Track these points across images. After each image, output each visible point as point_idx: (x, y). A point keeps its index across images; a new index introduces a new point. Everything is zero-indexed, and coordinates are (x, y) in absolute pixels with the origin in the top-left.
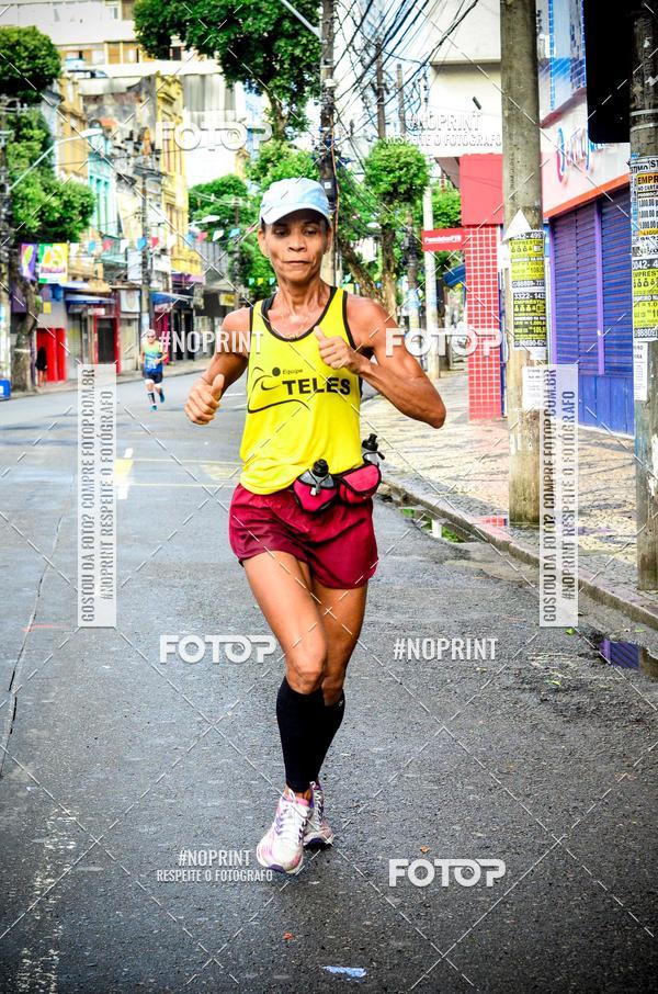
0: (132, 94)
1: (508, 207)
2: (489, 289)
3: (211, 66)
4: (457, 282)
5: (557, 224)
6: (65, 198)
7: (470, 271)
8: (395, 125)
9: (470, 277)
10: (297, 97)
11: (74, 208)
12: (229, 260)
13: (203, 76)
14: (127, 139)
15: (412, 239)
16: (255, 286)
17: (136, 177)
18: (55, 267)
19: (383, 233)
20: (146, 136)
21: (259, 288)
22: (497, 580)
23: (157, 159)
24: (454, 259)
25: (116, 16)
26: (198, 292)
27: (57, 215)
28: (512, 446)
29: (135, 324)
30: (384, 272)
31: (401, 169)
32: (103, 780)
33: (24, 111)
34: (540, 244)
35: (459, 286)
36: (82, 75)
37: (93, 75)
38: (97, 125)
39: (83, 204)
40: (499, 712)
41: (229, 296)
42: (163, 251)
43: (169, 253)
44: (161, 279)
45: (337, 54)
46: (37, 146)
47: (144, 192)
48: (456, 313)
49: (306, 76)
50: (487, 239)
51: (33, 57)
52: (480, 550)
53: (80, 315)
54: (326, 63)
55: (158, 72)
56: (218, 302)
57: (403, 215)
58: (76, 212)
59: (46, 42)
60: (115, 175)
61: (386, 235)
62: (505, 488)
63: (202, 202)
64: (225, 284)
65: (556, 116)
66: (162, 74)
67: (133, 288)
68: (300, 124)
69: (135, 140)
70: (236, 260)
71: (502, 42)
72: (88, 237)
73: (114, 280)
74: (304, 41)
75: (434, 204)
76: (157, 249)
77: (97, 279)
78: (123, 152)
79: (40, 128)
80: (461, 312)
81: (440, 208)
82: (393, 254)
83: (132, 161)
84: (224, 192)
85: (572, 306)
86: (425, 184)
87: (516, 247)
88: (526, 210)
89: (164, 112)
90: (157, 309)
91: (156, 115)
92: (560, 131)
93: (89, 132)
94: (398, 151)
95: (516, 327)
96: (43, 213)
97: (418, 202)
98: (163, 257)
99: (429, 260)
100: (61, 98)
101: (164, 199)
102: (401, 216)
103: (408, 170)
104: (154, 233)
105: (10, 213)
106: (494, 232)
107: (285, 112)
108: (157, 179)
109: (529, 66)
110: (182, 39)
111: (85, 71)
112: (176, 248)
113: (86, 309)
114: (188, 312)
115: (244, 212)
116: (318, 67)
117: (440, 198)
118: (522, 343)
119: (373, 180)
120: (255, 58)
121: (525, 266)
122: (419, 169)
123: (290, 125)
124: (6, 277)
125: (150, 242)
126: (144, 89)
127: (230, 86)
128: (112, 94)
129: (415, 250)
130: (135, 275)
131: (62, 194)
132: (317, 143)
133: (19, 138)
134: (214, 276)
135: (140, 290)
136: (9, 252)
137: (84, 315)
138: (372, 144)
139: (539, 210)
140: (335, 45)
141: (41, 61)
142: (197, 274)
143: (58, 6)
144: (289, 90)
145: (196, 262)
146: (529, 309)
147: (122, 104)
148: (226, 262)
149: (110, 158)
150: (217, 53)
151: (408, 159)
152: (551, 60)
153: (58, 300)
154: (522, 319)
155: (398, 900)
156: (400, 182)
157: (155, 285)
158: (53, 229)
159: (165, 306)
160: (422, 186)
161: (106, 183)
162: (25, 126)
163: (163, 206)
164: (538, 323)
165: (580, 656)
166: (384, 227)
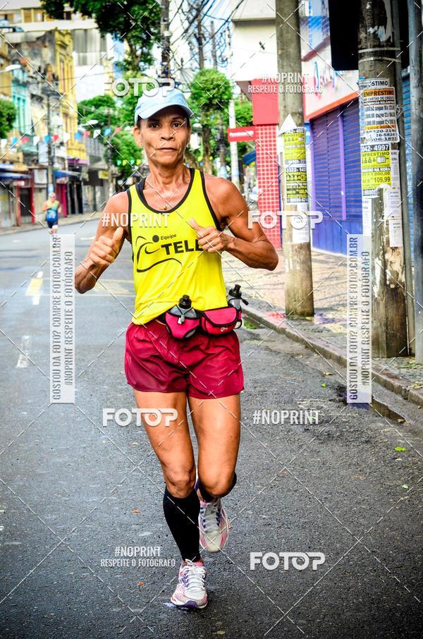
0: (39, 42)
1: (282, 113)
2: (271, 166)
3: (90, 24)
4: (251, 162)
5: (314, 123)
7: (259, 154)
8: (210, 60)
9: (259, 158)
10: (146, 43)
11: (3, 117)
12: (105, 149)
13: (86, 30)
14: (37, 72)
15: (222, 134)
16: (121, 166)
17: (43, 96)
19: (203, 131)
20: (49, 69)
21: (124, 167)
22: (277, 353)
23: (57, 84)
24: (250, 147)
26: (84, 170)
28: (287, 267)
29: (44, 192)
30: (204, 156)
31: (214, 89)
32: (22, 486)
34: (303, 136)
35: (253, 163)
36: (7, 30)
37: (14, 30)
38: (17, 62)
39: (9, 113)
40: (278, 438)
41: (105, 172)
42: (62, 144)
43: (66, 145)
44: (60, 161)
45: (171, 15)
47: (49, 106)
48: (252, 181)
49: (152, 30)
50: (270, 133)
52: (266, 334)
53: (8, 186)
54: (164, 21)
55: (57, 28)
56: (97, 176)
57: (216, 118)
58: (4, 119)
60: (29, 95)
61: (205, 131)
62: (282, 294)
63: (86, 111)
64: (102, 164)
65: (312, 54)
66: (59, 28)
67: (42, 168)
68: (148, 60)
69: (42, 71)
70: (109, 149)
71: (277, 6)
72: (13, 135)
73: (30, 163)
74: (151, 7)
75: (236, 111)
76: (57, 142)
77: (19, 162)
78: (34, 80)
80: (255, 181)
81: (239, 114)
82: (209, 144)
83: (40, 85)
84: (100, 105)
85: (325, 176)
86: (230, 98)
87: (287, 139)
88: (293, 114)
89: (60, 54)
90: (58, 181)
91: (56, 56)
92: (316, 63)
93: (12, 67)
94: (212, 77)
95: (288, 190)
97: (226, 110)
98: (62, 148)
99: (233, 147)
101: (62, 110)
102: (215, 119)
103: (219, 90)
104: (55, 132)
106: (274, 129)
107: (139, 53)
108: (57, 97)
109: (294, 21)
110: (71, 6)
111: (9, 28)
112: (69, 143)
113: (12, 182)
114: (78, 183)
115: (113, 118)
116: (159, 23)
117: (240, 107)
118: (292, 200)
119: (196, 96)
120: (119, 18)
121: (294, 151)
122: (226, 88)
123: (142, 61)
125: (52, 138)
126: (47, 39)
127: (103, 37)
128: (27, 42)
129: (224, 141)
130: (43, 159)
132: (160, 72)
134: (95, 159)
135: (47, 169)
137: (11, 186)
138: (195, 73)
139: (302, 114)
140: (170, 9)
142: (84, 158)
144: (141, 38)
145: (83, 151)
146: (296, 178)
147: (33, 49)
148: (102, 150)
149: (25, 85)
150: (94, 15)
151: (219, 83)
152: (310, 17)
154: (292, 184)
155: (211, 560)
156: (214, 98)
157: (57, 166)
159: (63, 179)
160: (228, 99)
161: (24, 100)
163: (61, 114)
164: (303, 187)
165: (330, 401)
166: (204, 126)
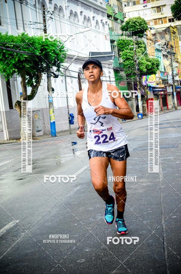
0: (164, 32)
6: (152, 62)
11: (154, 65)
14: (164, 45)
17: (168, 55)
18: (152, 81)
20: (169, 43)
23: (173, 49)
25: (155, 12)
27: (150, 67)
33: (140, 40)
37: (151, 29)
38: (157, 42)
39: (157, 63)
44: (177, 82)
46: (143, 49)
51: (140, 25)
53: (157, 94)
59: (143, 20)
60: (162, 55)
66: (172, 26)
67: (170, 85)
69: (167, 45)
73: (165, 83)
77: (160, 84)
78: (164, 48)
79: (143, 44)
89: (173, 36)
91: (171, 37)
96: (147, 67)
98: (177, 76)
100: (147, 35)
101: (175, 60)
105: (138, 68)
108: (174, 55)
112: (179, 74)
113: (158, 92)
124: (139, 85)
126: (167, 31)
128: (158, 33)
130: (171, 82)
131: (151, 61)
133: (139, 47)
135: (172, 86)
136: (139, 79)
141: (143, 26)
143: (139, 11)
147: (162, 36)
149: (160, 51)
153: (151, 91)
158: (150, 71)
159: (178, 89)
161: (160, 57)
162: (140, 44)
